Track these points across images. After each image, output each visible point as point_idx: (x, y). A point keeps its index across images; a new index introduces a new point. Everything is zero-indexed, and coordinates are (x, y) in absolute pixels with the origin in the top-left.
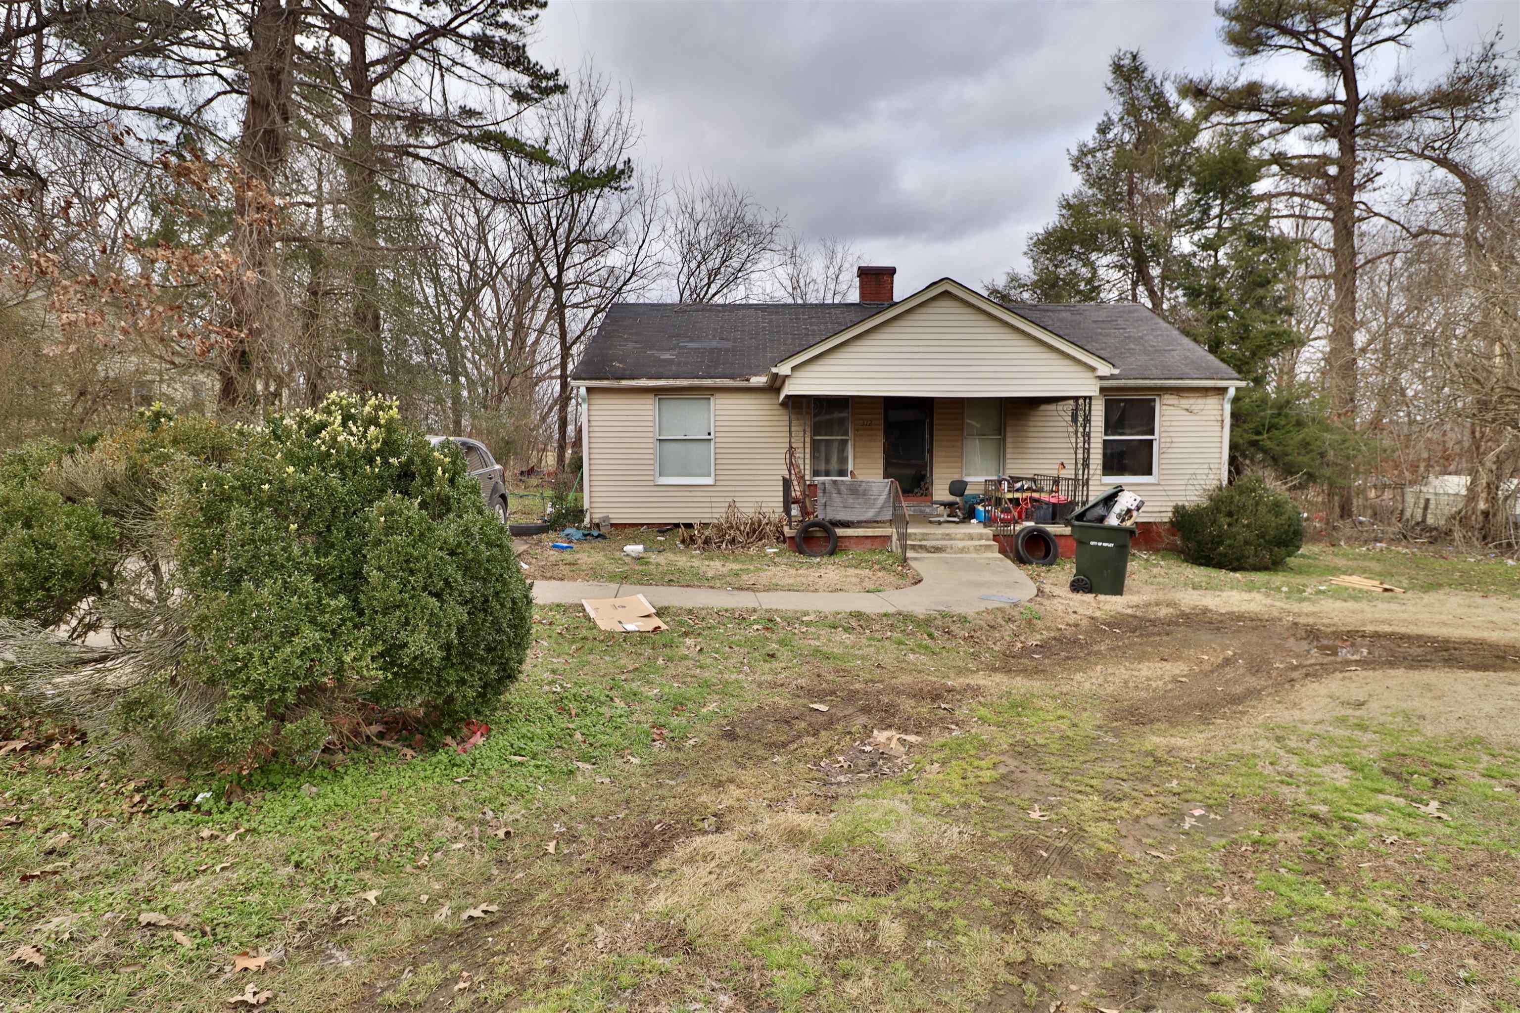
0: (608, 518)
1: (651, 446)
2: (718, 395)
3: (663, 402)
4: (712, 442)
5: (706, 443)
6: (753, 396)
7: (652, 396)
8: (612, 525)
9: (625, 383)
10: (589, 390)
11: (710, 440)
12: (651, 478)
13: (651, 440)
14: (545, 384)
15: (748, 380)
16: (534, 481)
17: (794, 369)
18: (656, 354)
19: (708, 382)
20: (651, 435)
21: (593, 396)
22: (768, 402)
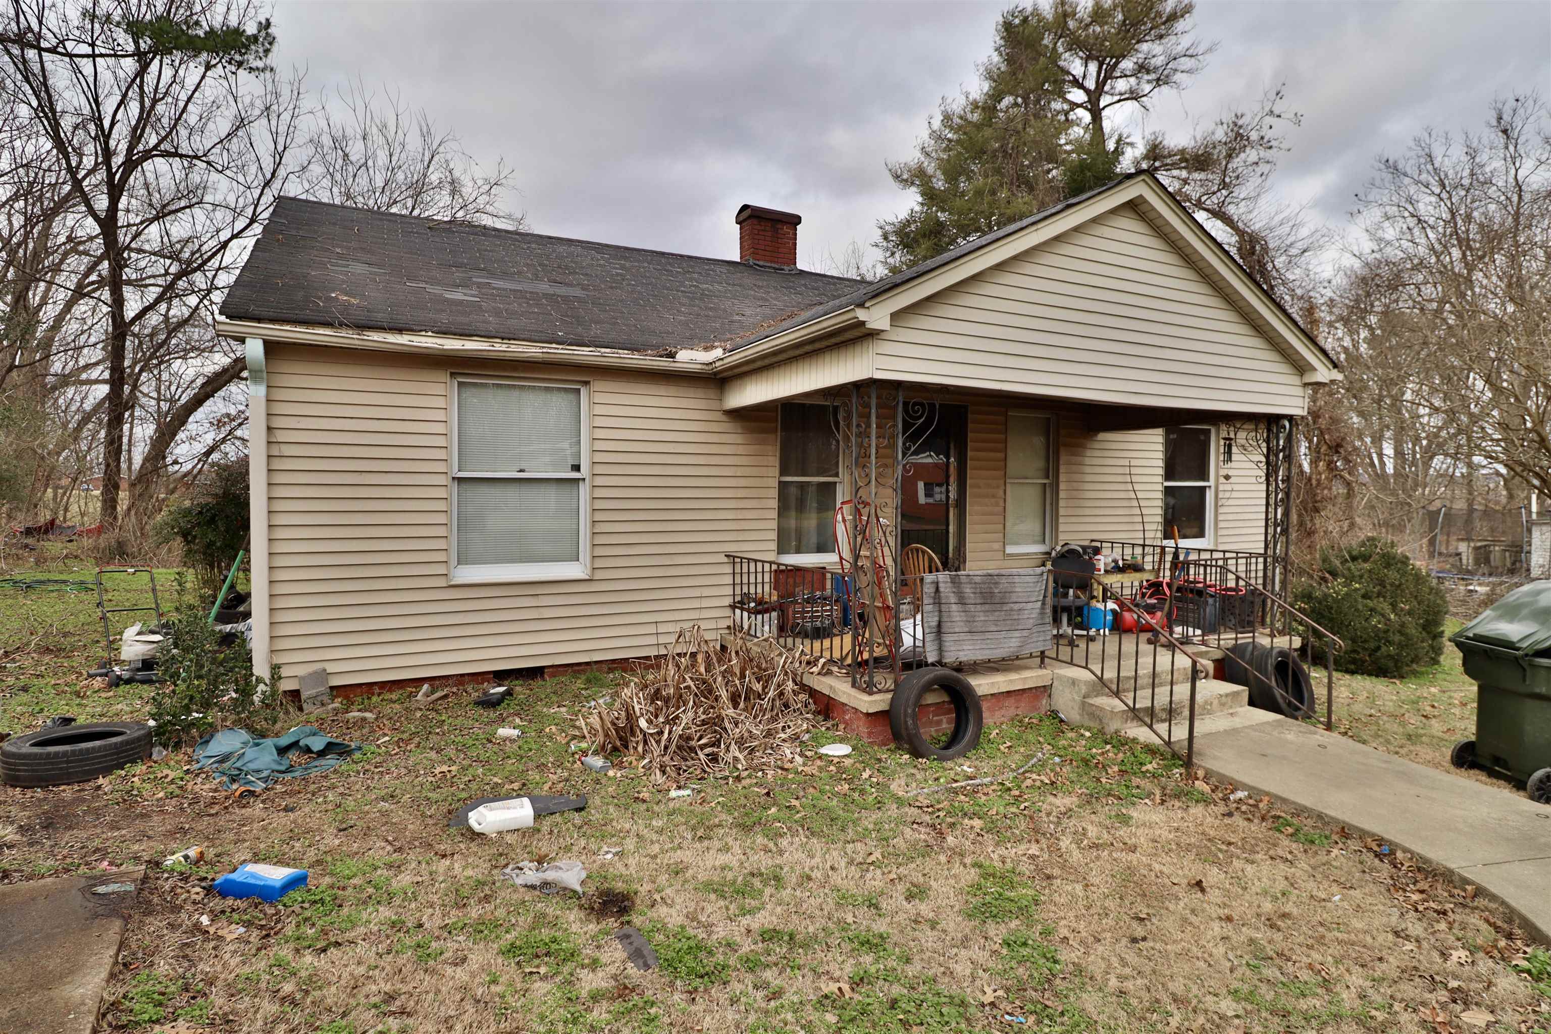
0: (324, 675)
1: (442, 493)
2: (598, 385)
3: (468, 393)
4: (584, 490)
5: (566, 489)
6: (672, 390)
7: (444, 376)
8: (337, 691)
9: (376, 338)
10: (272, 348)
11: (576, 481)
12: (441, 570)
13: (441, 480)
14: (70, 391)
15: (672, 355)
16: (54, 546)
17: (895, 317)
18: (437, 290)
19: (584, 354)
20: (441, 467)
21: (286, 367)
22: (702, 404)
